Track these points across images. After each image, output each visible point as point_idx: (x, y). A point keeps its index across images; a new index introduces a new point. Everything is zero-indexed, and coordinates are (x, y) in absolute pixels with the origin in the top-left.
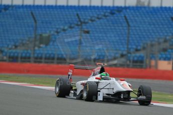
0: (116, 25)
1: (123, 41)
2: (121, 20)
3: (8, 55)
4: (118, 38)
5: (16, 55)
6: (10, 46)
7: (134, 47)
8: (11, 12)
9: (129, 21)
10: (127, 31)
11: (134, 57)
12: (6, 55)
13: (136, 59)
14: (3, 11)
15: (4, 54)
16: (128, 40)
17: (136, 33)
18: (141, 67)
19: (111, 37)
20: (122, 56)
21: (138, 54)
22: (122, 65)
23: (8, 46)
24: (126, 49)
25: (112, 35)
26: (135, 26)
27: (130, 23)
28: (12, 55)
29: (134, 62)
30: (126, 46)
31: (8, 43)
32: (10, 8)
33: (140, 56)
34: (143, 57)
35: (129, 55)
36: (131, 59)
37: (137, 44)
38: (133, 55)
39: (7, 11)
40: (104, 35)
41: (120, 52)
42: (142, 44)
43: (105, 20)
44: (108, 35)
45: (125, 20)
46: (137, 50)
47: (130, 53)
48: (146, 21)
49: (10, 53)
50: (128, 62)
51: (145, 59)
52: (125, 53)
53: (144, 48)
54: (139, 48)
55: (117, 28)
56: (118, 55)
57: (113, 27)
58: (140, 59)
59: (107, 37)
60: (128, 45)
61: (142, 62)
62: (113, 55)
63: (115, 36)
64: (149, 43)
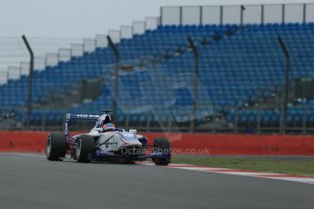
3: (236, 119)
5: (251, 118)
6: (240, 104)
8: (240, 37)
12: (232, 121)
14: (225, 37)
15: (229, 118)
23: (236, 101)
28: (244, 119)
31: (237, 97)
32: (239, 32)
39: (234, 37)
49: (240, 116)
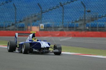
0: (9, 8)
1: (13, 17)
2: (12, 6)
4: (10, 15)
7: (19, 20)
9: (16, 6)
10: (15, 11)
11: (19, 25)
13: (20, 26)
16: (16, 16)
17: (20, 13)
18: (23, 30)
19: (6, 15)
20: (13, 25)
21: (21, 23)
22: (13, 30)
24: (15, 21)
25: (7, 14)
26: (19, 9)
27: (17, 7)
29: (19, 28)
30: (14, 20)
33: (22, 25)
34: (24, 25)
35: (16, 24)
36: (18, 26)
37: (20, 18)
38: (18, 24)
40: (3, 14)
41: (12, 23)
42: (23, 18)
43: (3, 6)
44: (5, 14)
45: (14, 6)
46: (21, 21)
47: (17, 23)
48: (25, 6)
50: (16, 28)
51: (25, 26)
52: (14, 23)
53: (24, 20)
54: (21, 20)
55: (9, 10)
56: (11, 24)
57: (7, 10)
58: (22, 26)
59: (4, 15)
60: (16, 19)
61: (23, 27)
62: (8, 24)
63: (8, 15)
64: (27, 17)
